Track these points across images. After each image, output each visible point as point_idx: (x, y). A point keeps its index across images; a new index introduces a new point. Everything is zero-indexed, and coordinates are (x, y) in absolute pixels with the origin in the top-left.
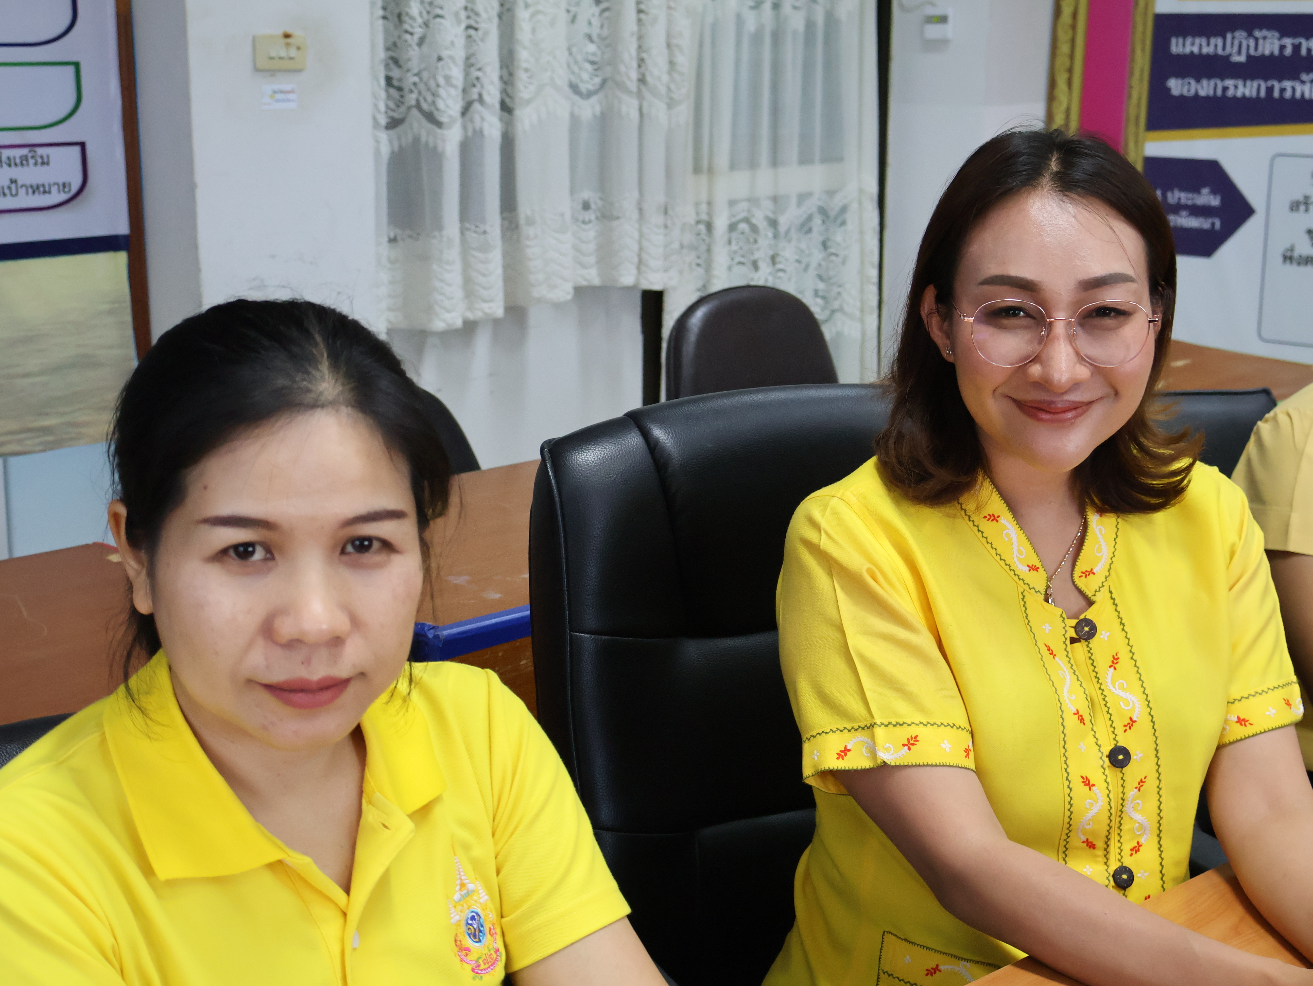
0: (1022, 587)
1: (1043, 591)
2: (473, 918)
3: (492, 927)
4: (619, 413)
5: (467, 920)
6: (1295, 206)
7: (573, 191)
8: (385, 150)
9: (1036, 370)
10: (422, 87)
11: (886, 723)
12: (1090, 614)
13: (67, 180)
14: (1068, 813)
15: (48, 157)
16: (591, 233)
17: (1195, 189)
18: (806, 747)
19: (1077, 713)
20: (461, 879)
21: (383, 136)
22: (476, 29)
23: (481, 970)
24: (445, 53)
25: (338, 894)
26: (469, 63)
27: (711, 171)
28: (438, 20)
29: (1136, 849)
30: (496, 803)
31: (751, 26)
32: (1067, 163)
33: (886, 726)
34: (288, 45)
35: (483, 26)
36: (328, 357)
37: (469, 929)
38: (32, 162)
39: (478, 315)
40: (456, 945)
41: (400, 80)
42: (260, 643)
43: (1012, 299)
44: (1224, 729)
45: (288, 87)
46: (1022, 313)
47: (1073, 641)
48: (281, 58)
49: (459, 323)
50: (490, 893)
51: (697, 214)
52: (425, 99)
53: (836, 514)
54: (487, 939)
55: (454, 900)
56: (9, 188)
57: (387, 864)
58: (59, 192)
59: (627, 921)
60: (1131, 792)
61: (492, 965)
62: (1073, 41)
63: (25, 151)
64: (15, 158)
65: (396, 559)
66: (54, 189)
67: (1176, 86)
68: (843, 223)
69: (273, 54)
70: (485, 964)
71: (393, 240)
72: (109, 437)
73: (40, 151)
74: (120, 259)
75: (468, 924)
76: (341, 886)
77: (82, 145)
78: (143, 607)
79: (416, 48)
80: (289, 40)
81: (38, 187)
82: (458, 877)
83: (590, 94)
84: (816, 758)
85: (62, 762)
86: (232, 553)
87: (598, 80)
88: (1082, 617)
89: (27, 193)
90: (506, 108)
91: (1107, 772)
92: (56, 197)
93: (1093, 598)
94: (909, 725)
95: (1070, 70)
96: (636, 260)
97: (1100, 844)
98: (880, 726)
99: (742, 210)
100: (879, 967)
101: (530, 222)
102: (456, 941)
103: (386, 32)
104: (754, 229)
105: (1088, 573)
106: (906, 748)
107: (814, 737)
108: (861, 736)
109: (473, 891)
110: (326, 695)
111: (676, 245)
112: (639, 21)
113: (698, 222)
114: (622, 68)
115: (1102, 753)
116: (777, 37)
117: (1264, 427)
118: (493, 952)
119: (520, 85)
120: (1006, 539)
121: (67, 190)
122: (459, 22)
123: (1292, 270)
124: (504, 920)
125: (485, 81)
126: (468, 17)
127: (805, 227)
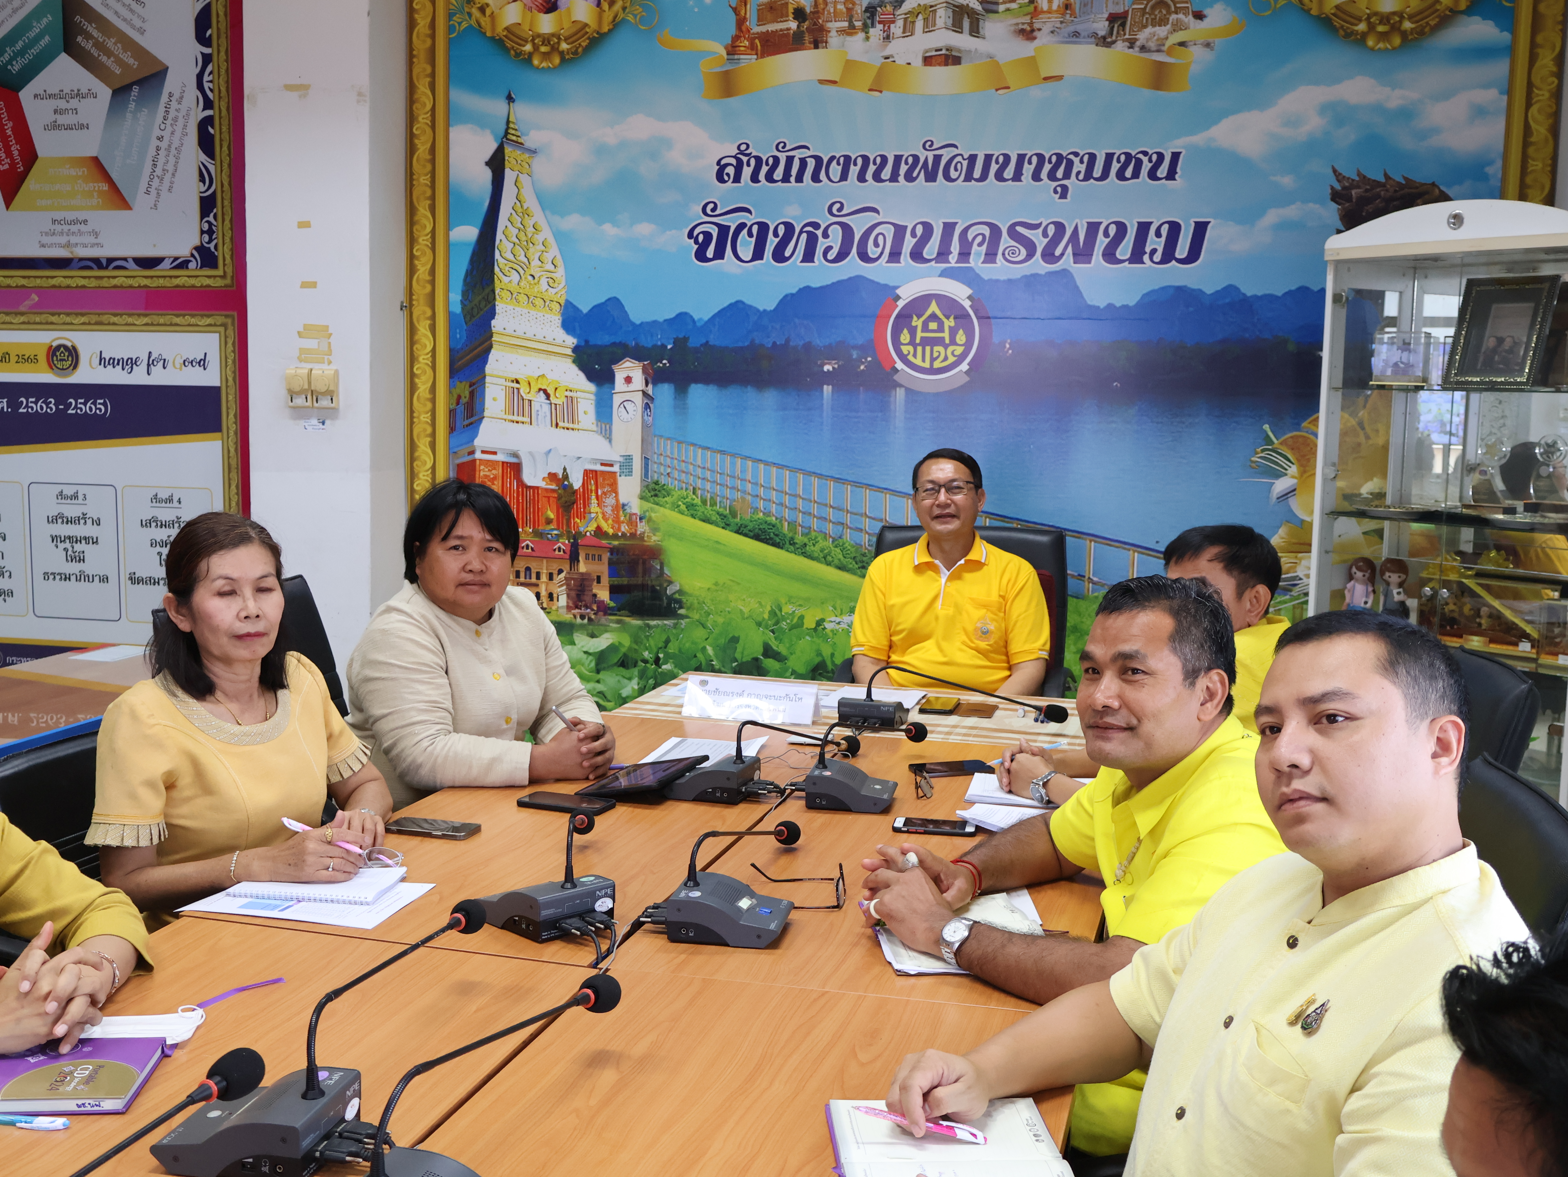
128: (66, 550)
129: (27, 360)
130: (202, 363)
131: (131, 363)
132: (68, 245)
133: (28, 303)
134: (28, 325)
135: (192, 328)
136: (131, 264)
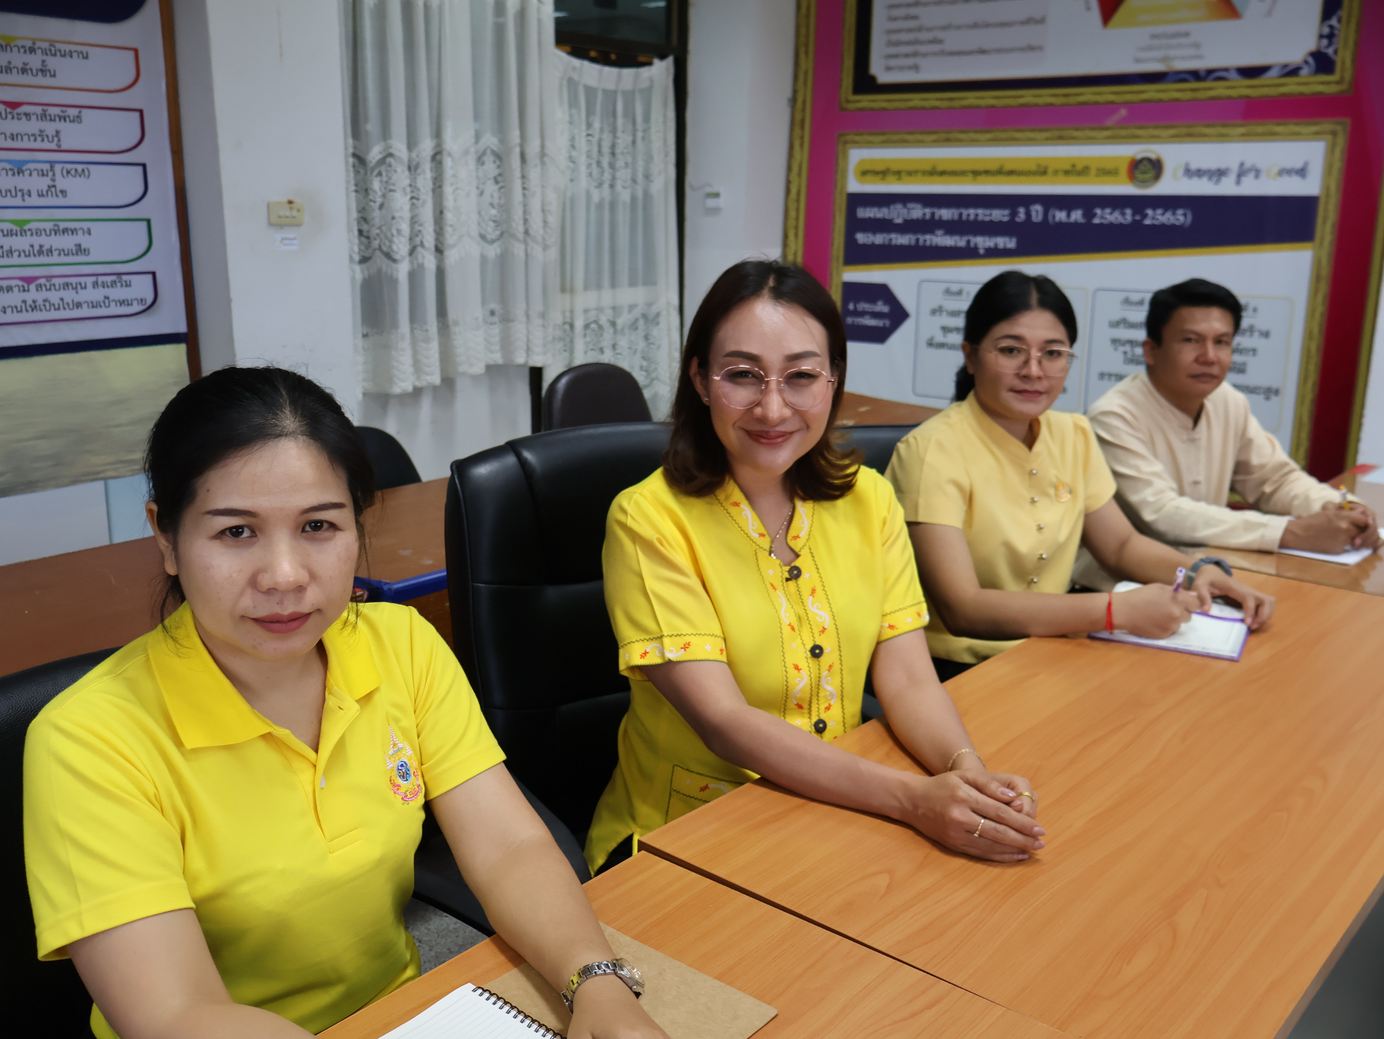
0: (755, 547)
1: (768, 549)
2: (402, 765)
3: (415, 771)
4: (502, 442)
5: (398, 767)
6: (934, 312)
7: (484, 303)
8: (359, 277)
9: (758, 411)
10: (382, 236)
11: (670, 635)
12: (797, 563)
13: (143, 296)
14: (786, 687)
15: (130, 281)
16: (496, 331)
17: (873, 301)
18: (621, 652)
19: (790, 625)
20: (394, 741)
21: (357, 268)
22: (418, 199)
23: (408, 799)
24: (397, 215)
25: (311, 753)
26: (414, 221)
27: (572, 291)
28: (392, 193)
29: (828, 708)
30: (416, 691)
31: (596, 198)
32: (779, 281)
33: (671, 636)
34: (291, 209)
35: (422, 197)
36: (290, 404)
37: (400, 772)
38: (119, 285)
39: (424, 384)
40: (391, 783)
41: (368, 232)
42: (249, 591)
43: (744, 366)
44: (880, 632)
45: (291, 236)
46: (750, 376)
47: (787, 580)
48: (287, 217)
49: (410, 389)
50: (413, 749)
51: (564, 318)
52: (385, 244)
53: (637, 504)
54: (412, 779)
55: (389, 754)
56: (104, 302)
57: (342, 732)
58: (138, 304)
59: (503, 765)
60: (824, 673)
61: (415, 795)
62: (798, 210)
63: (114, 278)
64: (107, 282)
65: (339, 535)
66: (135, 303)
67: (862, 238)
68: (658, 324)
69: (281, 213)
70: (411, 795)
71: (365, 336)
72: (145, 459)
73: (125, 278)
74: (181, 349)
75: (398, 769)
76: (312, 748)
77: (154, 274)
78: (171, 571)
79: (378, 211)
80: (292, 205)
81: (124, 301)
82: (392, 739)
83: (492, 242)
84: (627, 658)
85: (119, 674)
86: (228, 533)
87: (498, 233)
88: (793, 565)
89: (116, 305)
90: (439, 250)
91: (809, 661)
92: (136, 308)
93: (800, 553)
94: (685, 635)
95: (796, 228)
96: (525, 347)
97: (806, 706)
98: (666, 637)
99: (592, 315)
100: (671, 787)
101: (456, 323)
102: (390, 781)
103: (358, 201)
104: (601, 327)
105: (796, 537)
106: (683, 650)
107: (626, 645)
108: (655, 644)
109: (402, 748)
110: (294, 624)
111: (550, 338)
112: (524, 195)
113: (564, 323)
114: (514, 225)
115: (806, 649)
116: (613, 206)
117: (901, 446)
118: (416, 787)
119: (448, 236)
120: (745, 517)
121: (143, 303)
122: (406, 194)
123: (933, 351)
124: (423, 766)
125: (424, 232)
126: (412, 192)
127: (634, 326)
128: (1125, 353)
129: (1107, 172)
130: (1302, 172)
131: (1220, 173)
132: (1165, 59)
133: (1116, 117)
134: (1114, 139)
135: (1295, 136)
136: (1233, 75)
